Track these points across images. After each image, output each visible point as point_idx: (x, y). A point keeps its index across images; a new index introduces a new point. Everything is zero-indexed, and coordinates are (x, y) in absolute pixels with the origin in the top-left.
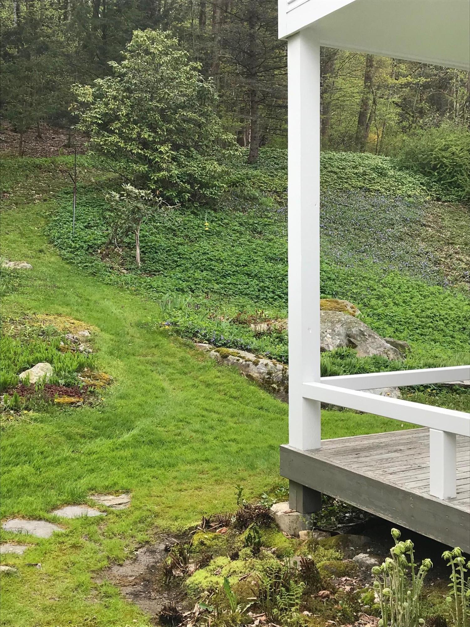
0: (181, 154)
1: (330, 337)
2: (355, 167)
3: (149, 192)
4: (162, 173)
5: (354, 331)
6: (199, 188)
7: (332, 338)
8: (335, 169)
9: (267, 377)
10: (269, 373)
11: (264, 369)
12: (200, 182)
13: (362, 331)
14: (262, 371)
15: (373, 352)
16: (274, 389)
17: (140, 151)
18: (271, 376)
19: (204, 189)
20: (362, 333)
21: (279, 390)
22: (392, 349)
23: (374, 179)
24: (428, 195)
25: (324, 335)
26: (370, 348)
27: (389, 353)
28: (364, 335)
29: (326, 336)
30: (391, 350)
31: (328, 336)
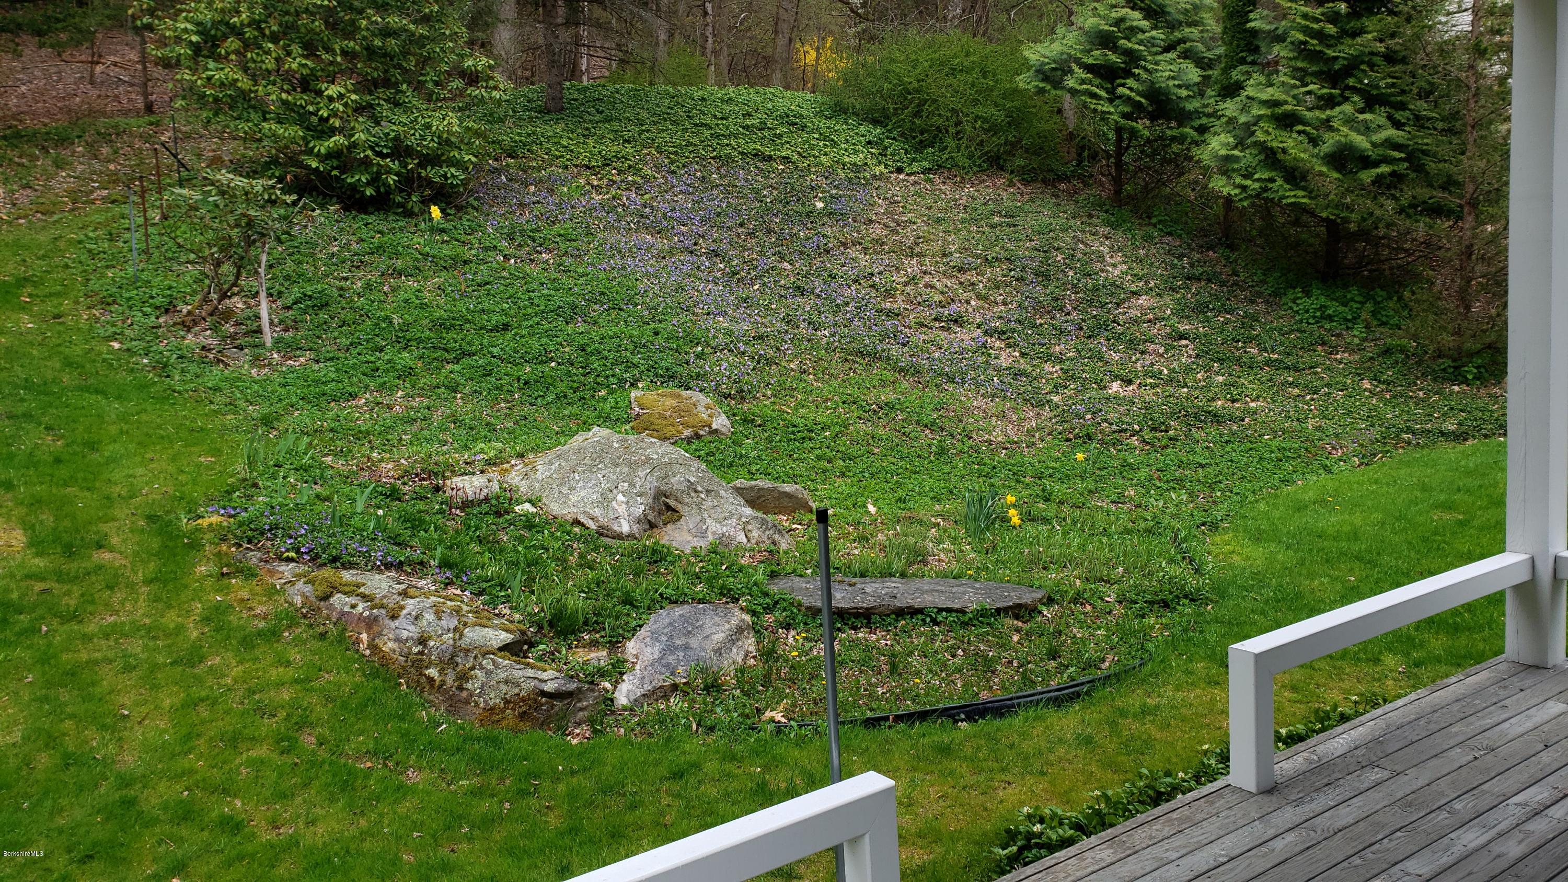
0: (379, 98)
1: (624, 499)
2: (748, 115)
3: (270, 183)
4: (333, 139)
5: (677, 482)
6: (419, 165)
7: (627, 503)
8: (708, 120)
9: (416, 650)
10: (422, 641)
11: (412, 628)
12: (419, 155)
13: (692, 484)
14: (405, 635)
15: (715, 529)
16: (431, 680)
17: (284, 96)
18: (425, 646)
19: (429, 168)
20: (692, 487)
21: (443, 683)
22: (756, 518)
23: (780, 136)
24: (880, 163)
25: (610, 496)
26: (709, 521)
27: (750, 527)
28: (696, 491)
29: (614, 498)
30: (752, 522)
31: (620, 497)
